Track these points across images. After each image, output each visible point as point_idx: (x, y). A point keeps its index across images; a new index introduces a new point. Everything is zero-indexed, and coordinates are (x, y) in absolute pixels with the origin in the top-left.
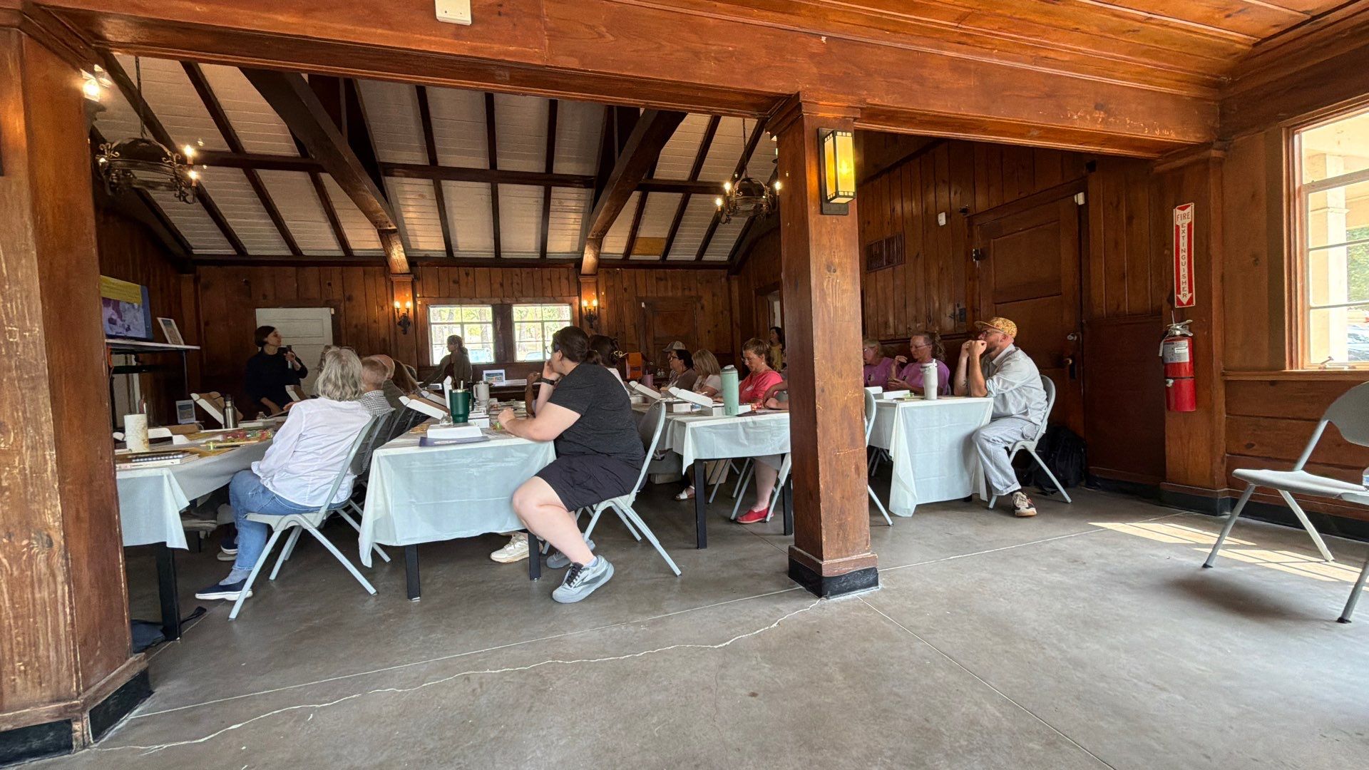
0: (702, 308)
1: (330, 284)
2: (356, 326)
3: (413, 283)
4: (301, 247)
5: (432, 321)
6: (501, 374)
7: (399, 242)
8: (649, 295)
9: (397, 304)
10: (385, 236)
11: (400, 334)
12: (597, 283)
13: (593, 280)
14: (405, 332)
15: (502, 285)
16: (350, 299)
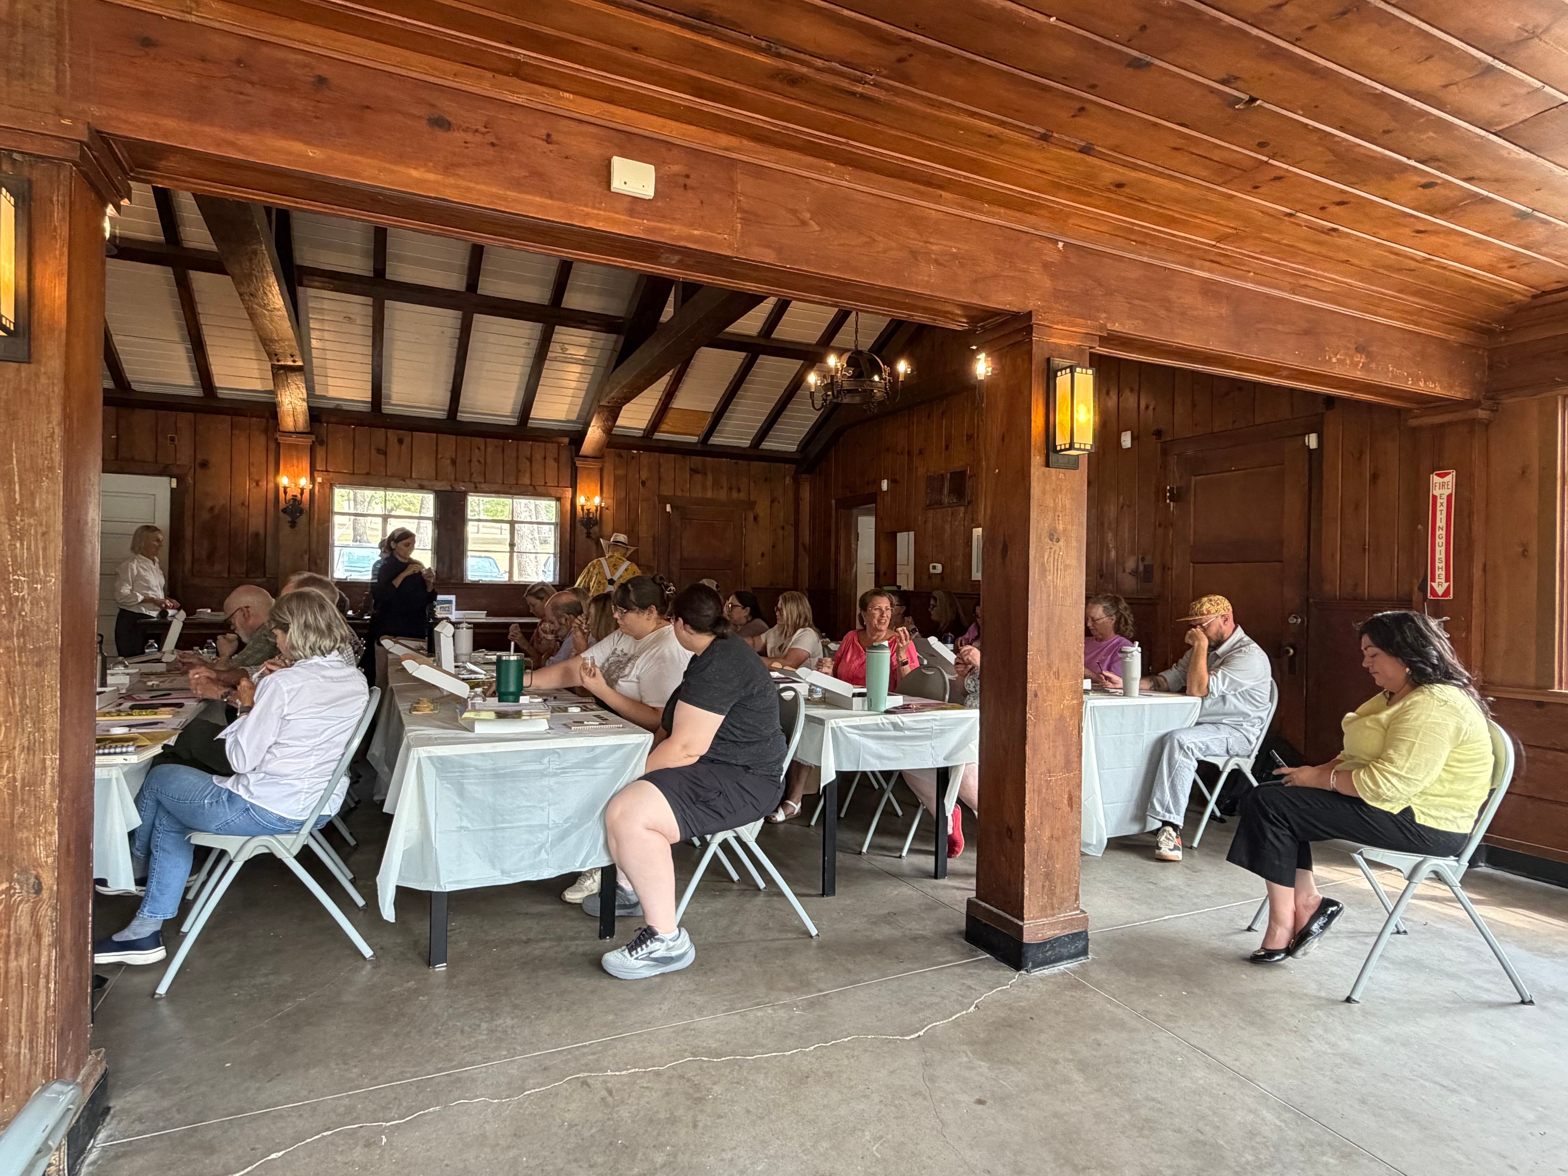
0: (756, 518)
1: (172, 439)
2: (212, 509)
3: (312, 449)
4: (130, 376)
5: (336, 509)
6: (450, 602)
8: (679, 494)
9: (284, 481)
10: (280, 373)
11: (286, 528)
12: (601, 470)
13: (595, 465)
14: (293, 524)
15: (454, 462)
16: (204, 465)
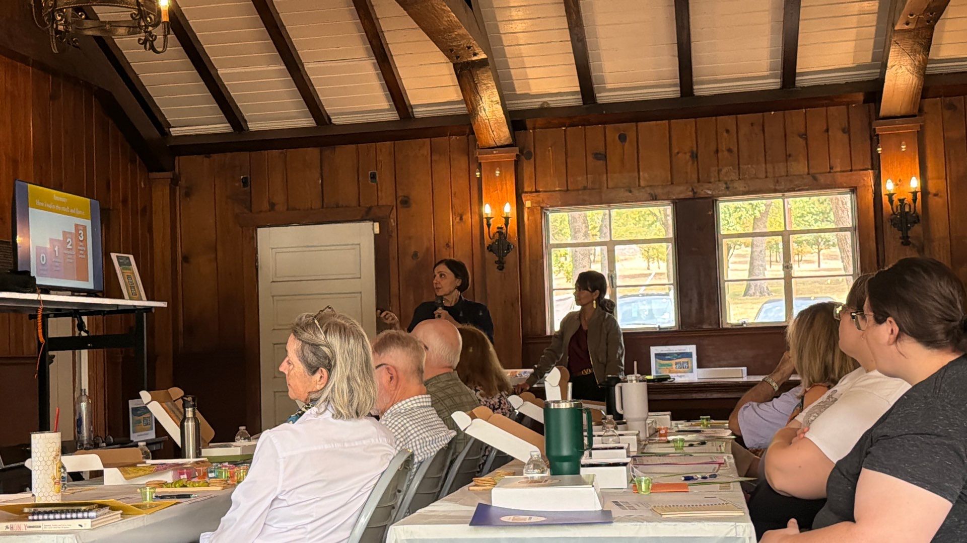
1: (373, 177)
3: (517, 163)
5: (552, 241)
6: (689, 355)
7: (492, 84)
9: (487, 210)
10: (467, 74)
12: (921, 135)
13: (911, 127)
14: (501, 265)
15: (694, 156)
16: (406, 202)
